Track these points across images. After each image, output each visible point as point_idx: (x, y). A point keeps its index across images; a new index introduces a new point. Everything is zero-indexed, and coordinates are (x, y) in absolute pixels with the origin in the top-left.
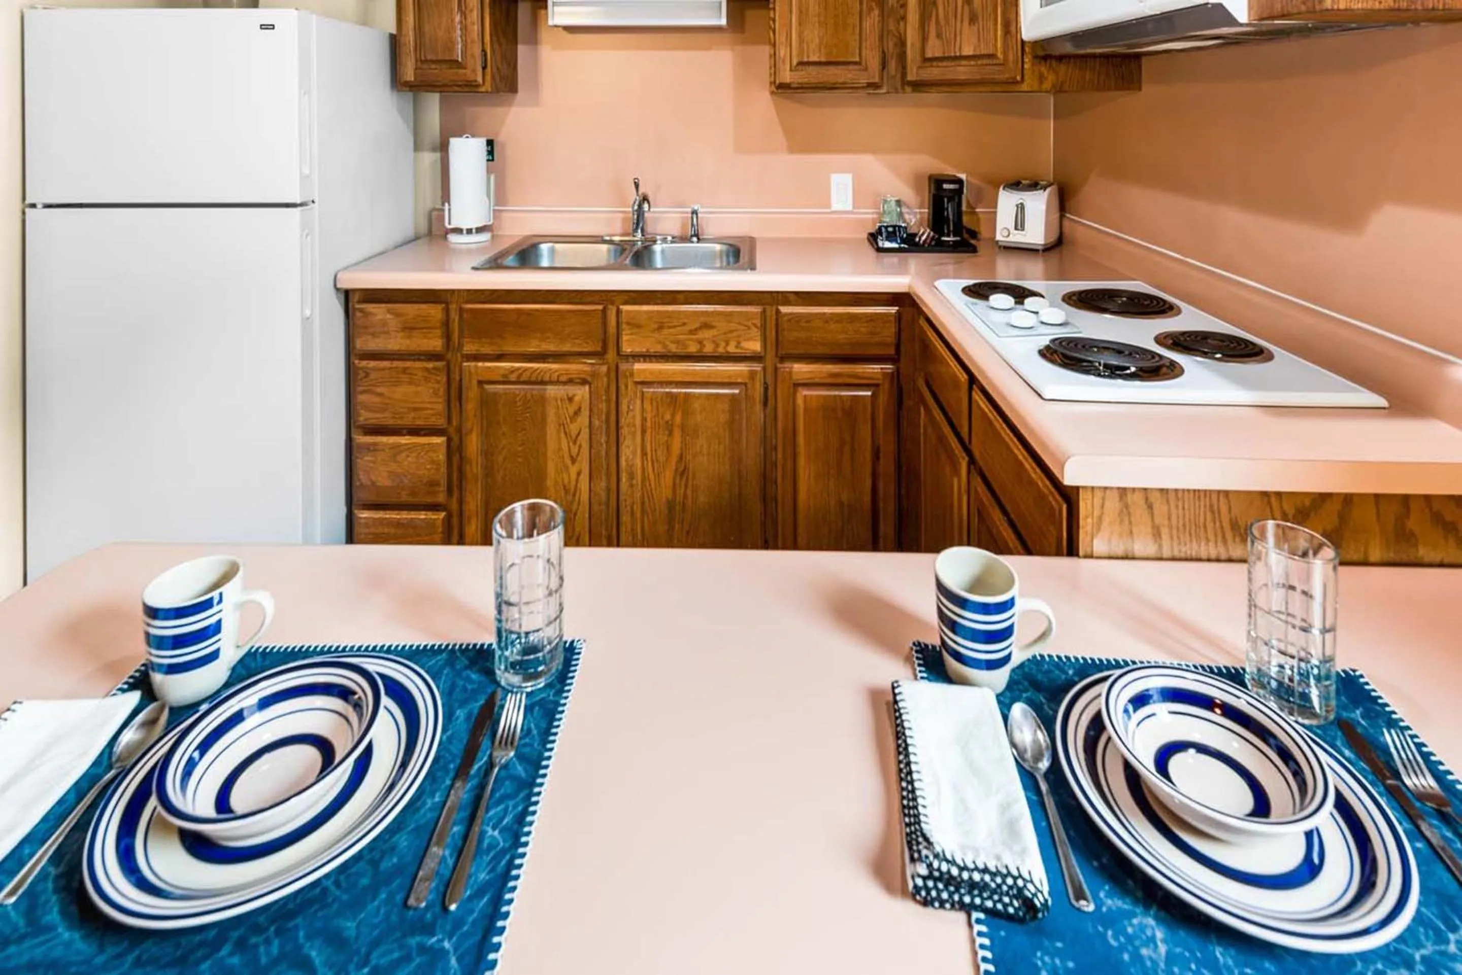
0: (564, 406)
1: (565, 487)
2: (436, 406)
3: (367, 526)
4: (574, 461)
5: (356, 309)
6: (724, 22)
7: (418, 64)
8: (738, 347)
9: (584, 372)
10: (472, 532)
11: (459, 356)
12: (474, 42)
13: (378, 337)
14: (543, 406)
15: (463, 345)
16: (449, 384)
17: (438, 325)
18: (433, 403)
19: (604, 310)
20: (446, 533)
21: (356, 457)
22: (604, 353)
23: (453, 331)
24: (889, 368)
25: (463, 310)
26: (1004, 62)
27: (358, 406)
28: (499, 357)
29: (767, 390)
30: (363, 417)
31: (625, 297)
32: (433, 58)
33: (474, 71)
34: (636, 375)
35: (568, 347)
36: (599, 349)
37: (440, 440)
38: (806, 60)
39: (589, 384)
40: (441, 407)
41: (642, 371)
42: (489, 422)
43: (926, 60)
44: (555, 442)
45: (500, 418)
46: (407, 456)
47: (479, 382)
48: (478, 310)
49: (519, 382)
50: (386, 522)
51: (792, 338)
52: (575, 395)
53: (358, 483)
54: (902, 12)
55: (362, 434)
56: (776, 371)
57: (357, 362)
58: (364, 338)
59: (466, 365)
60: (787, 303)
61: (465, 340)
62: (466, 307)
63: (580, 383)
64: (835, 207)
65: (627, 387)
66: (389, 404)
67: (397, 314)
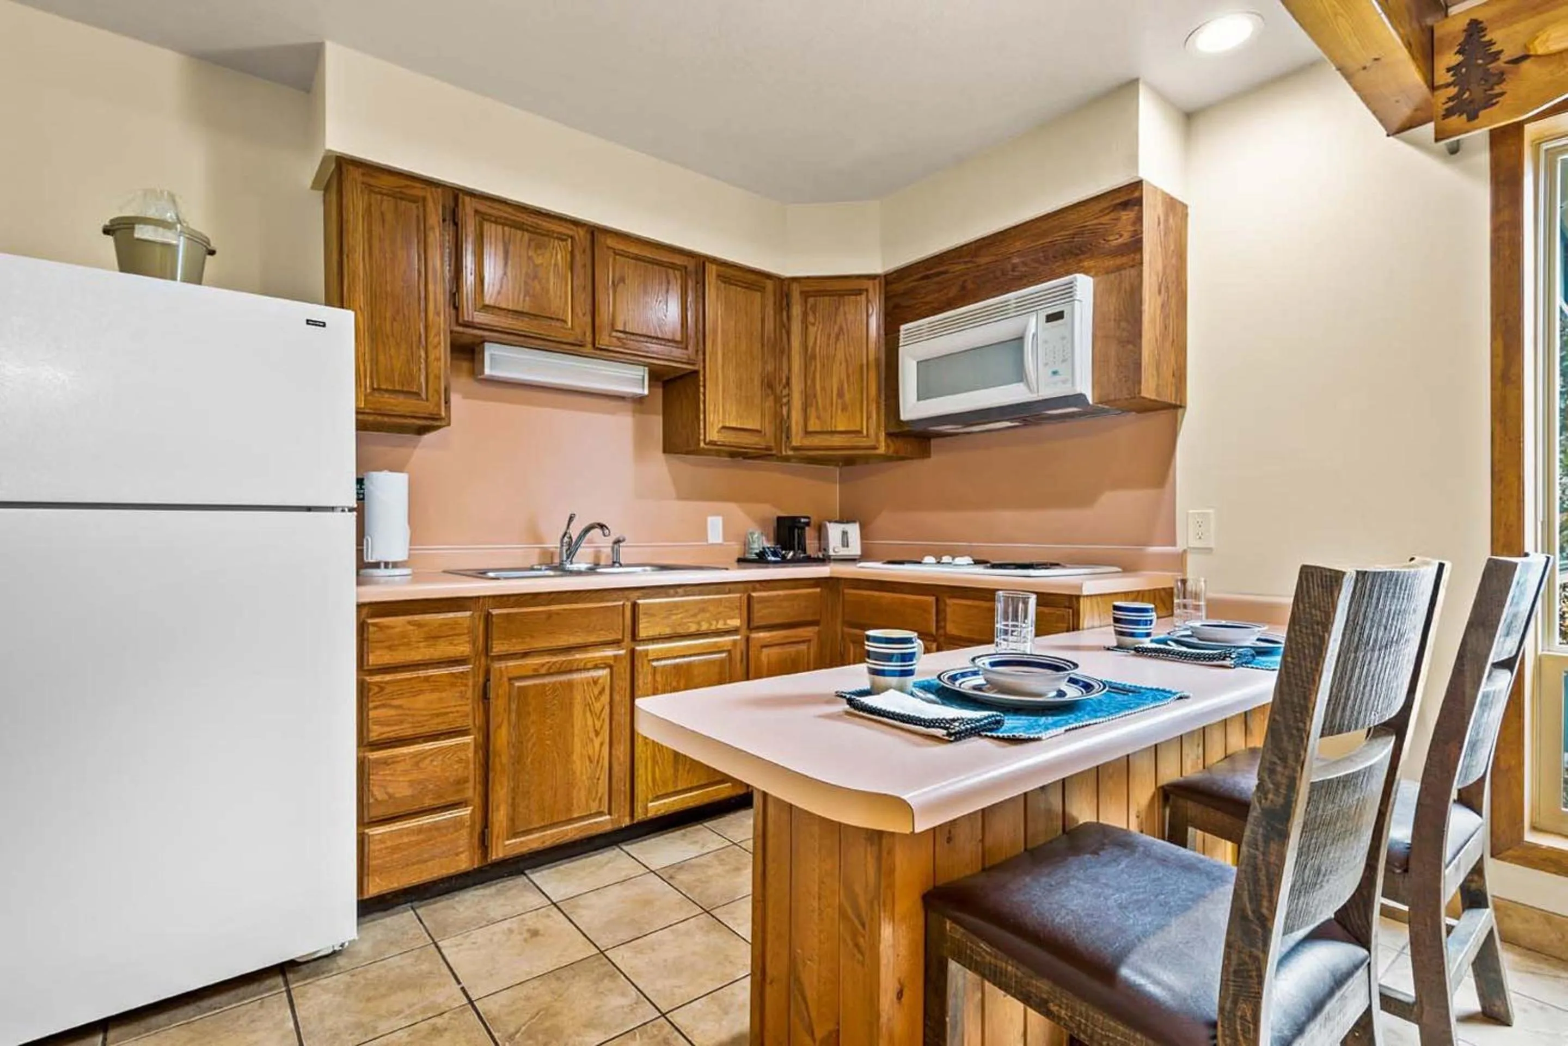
0: (590, 689)
1: (589, 757)
2: (463, 709)
3: (381, 840)
4: (598, 733)
5: (369, 624)
6: (646, 392)
7: (368, 391)
8: (725, 624)
9: (607, 657)
10: (500, 817)
11: (483, 659)
12: (438, 377)
13: (396, 650)
14: (571, 691)
15: (492, 648)
16: (474, 686)
17: (466, 631)
18: (461, 705)
19: (624, 605)
20: (472, 826)
21: (369, 775)
22: (622, 640)
23: (477, 637)
24: (816, 629)
25: (492, 615)
26: (868, 436)
27: (370, 721)
28: (525, 655)
29: (742, 653)
30: (376, 733)
31: (638, 593)
32: (390, 388)
33: (439, 405)
34: (650, 654)
35: (592, 639)
36: (620, 637)
37: (468, 739)
38: (727, 425)
39: (611, 667)
40: (468, 709)
41: (654, 651)
42: (519, 715)
43: (807, 433)
44: (582, 721)
45: (531, 709)
46: (432, 761)
47: (510, 679)
48: (508, 614)
49: (549, 674)
50: (405, 832)
51: (760, 614)
52: (599, 678)
53: (371, 801)
54: (785, 400)
55: (373, 751)
56: (748, 639)
57: (368, 679)
58: (378, 653)
59: (497, 665)
60: (754, 590)
61: (495, 642)
62: (495, 612)
63: (604, 668)
64: (710, 541)
65: (642, 665)
66: (407, 715)
67: (419, 625)
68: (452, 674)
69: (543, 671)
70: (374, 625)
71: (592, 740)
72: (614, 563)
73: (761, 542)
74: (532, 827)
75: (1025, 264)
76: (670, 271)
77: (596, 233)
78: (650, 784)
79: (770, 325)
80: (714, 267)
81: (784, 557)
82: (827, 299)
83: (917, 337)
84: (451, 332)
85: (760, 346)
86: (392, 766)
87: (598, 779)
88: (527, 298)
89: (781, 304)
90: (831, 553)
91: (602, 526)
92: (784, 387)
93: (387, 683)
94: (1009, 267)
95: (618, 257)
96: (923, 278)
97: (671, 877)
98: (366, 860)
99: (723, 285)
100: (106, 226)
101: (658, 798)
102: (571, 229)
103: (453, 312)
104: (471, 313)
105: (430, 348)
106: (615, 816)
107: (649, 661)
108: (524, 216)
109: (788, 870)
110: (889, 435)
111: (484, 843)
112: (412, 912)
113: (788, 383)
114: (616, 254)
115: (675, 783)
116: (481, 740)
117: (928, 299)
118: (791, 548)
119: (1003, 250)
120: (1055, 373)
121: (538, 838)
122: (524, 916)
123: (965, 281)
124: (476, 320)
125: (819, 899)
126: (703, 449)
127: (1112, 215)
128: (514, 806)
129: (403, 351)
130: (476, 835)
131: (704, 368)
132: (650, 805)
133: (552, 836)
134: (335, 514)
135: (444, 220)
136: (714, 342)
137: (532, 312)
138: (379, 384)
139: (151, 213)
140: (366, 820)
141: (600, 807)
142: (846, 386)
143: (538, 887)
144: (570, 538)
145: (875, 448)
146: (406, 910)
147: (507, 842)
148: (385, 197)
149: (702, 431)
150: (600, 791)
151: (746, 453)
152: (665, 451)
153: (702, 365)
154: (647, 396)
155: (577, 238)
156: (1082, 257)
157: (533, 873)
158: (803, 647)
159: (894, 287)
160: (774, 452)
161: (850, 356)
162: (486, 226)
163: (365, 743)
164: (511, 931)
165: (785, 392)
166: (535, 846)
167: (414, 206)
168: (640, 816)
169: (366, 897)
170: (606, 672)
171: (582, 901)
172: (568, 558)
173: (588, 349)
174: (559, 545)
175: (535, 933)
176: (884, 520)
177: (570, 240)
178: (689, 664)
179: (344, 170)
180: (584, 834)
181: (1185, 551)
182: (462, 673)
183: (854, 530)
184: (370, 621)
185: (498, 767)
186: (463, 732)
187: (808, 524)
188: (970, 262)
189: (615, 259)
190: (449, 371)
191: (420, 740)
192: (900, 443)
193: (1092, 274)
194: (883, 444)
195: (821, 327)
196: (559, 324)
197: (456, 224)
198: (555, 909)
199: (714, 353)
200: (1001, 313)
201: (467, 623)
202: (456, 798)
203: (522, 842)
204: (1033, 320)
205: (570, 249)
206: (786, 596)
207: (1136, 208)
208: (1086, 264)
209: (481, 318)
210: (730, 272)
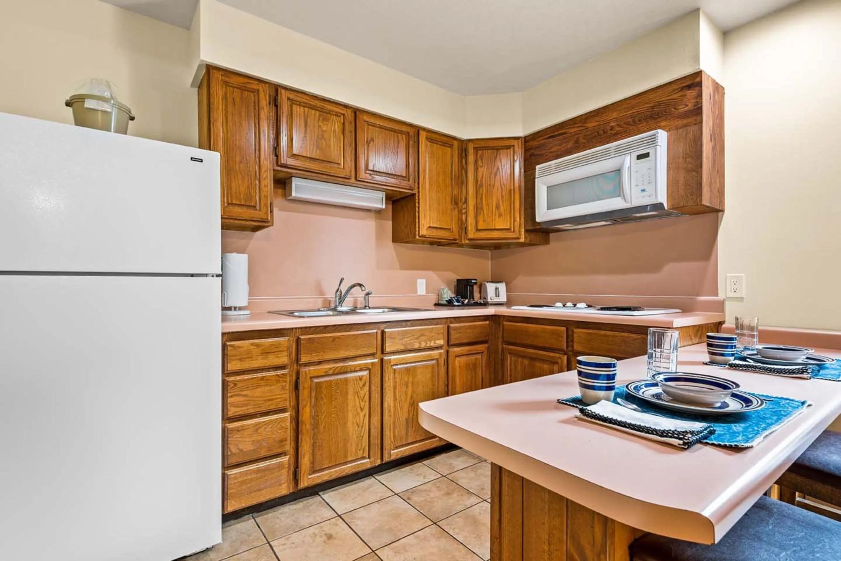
0: (358, 383)
1: (357, 424)
2: (285, 396)
3: (235, 478)
4: (362, 409)
5: (228, 345)
6: (384, 207)
7: (226, 205)
8: (435, 343)
9: (367, 363)
10: (305, 462)
11: (295, 365)
12: (266, 197)
13: (243, 361)
14: (347, 385)
15: (300, 358)
16: (290, 382)
17: (285, 349)
18: (282, 394)
19: (377, 332)
20: (289, 468)
21: (228, 437)
22: (376, 353)
23: (292, 352)
24: (487, 345)
25: (301, 339)
26: (514, 231)
27: (228, 405)
28: (320, 363)
29: (444, 360)
30: (232, 411)
31: (385, 325)
32: (238, 203)
33: (266, 213)
34: (392, 361)
35: (359, 353)
36: (375, 351)
37: (287, 414)
38: (432, 225)
39: (370, 370)
40: (287, 396)
41: (395, 359)
42: (316, 399)
43: (478, 230)
44: (352, 401)
45: (323, 395)
46: (265, 428)
47: (311, 378)
48: (310, 339)
49: (334, 374)
50: (249, 472)
51: (455, 337)
52: (363, 376)
53: (229, 453)
54: (464, 211)
55: (230, 423)
56: (448, 352)
57: (227, 378)
58: (234, 362)
59: (304, 370)
60: (451, 323)
61: (302, 355)
62: (302, 337)
63: (365, 370)
64: (419, 293)
65: (388, 368)
66: (251, 400)
67: (257, 346)
68: (278, 375)
69: (331, 372)
70: (231, 346)
71: (358, 414)
72: (366, 306)
73: (448, 294)
74: (324, 467)
75: (619, 126)
76: (399, 135)
77: (357, 112)
78: (393, 440)
79: (456, 167)
80: (424, 133)
81: (463, 303)
82: (489, 151)
83: (546, 173)
84: (274, 170)
85: (450, 179)
86: (241, 432)
87: (363, 437)
88: (318, 151)
89: (461, 155)
90: (489, 300)
91: (360, 285)
92: (464, 204)
93: (239, 381)
94: (609, 128)
95: (370, 127)
96: (549, 138)
97: (409, 499)
98: (226, 489)
99: (429, 143)
100: (67, 100)
101: (396, 448)
102: (343, 110)
103: (275, 158)
104: (285, 159)
105: (262, 179)
106: (372, 459)
107: (392, 366)
108: (316, 102)
109: (521, 520)
110: (527, 231)
111: (296, 478)
112: (253, 520)
113: (466, 201)
114: (369, 125)
115: (407, 438)
116: (294, 414)
117: (553, 150)
118: (466, 298)
119: (604, 118)
120: (643, 190)
121: (327, 474)
122: (322, 524)
123: (578, 138)
124: (288, 163)
125: (549, 544)
126: (417, 239)
127: (680, 94)
128: (313, 455)
129: (246, 181)
130: (291, 472)
131: (419, 192)
132: (392, 452)
133: (336, 471)
134: (208, 278)
135: (270, 104)
136: (424, 178)
137: (320, 158)
138: (232, 201)
139: (95, 93)
140: (226, 466)
141: (363, 454)
142: (501, 202)
143: (328, 504)
144: (341, 292)
145: (518, 238)
146: (249, 519)
147: (310, 477)
148: (235, 89)
149: (417, 229)
150: (364, 444)
151: (439, 242)
152: (393, 241)
153: (417, 190)
154: (384, 209)
155: (346, 114)
156: (658, 120)
157: (324, 494)
158: (479, 356)
159: (531, 144)
160: (457, 241)
161: (504, 184)
162: (295, 107)
163: (226, 419)
164: (315, 535)
165: (464, 206)
166: (326, 478)
167: (252, 94)
168: (386, 459)
169: (226, 512)
170: (365, 373)
171: (357, 514)
172: (339, 304)
173: (353, 180)
174: (334, 296)
175: (330, 537)
176: (520, 281)
177: (342, 116)
178: (415, 367)
179: (211, 72)
180: (354, 471)
181: (725, 299)
182: (283, 374)
183: (502, 287)
184: (228, 343)
185: (304, 431)
186: (283, 410)
187: (476, 283)
188: (581, 126)
189: (368, 128)
190: (273, 194)
191: (258, 416)
192: (533, 236)
193: (667, 129)
194: (523, 236)
195: (486, 168)
196: (336, 166)
197: (276, 106)
198: (341, 520)
199: (424, 183)
200: (606, 155)
201: (286, 344)
202: (280, 451)
203: (318, 477)
204: (628, 158)
205: (342, 121)
206: (469, 326)
207: (698, 88)
208: (662, 124)
209: (291, 162)
210: (434, 136)
